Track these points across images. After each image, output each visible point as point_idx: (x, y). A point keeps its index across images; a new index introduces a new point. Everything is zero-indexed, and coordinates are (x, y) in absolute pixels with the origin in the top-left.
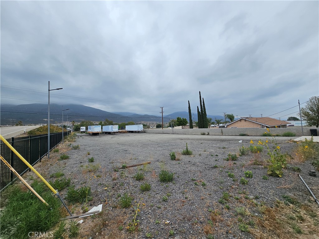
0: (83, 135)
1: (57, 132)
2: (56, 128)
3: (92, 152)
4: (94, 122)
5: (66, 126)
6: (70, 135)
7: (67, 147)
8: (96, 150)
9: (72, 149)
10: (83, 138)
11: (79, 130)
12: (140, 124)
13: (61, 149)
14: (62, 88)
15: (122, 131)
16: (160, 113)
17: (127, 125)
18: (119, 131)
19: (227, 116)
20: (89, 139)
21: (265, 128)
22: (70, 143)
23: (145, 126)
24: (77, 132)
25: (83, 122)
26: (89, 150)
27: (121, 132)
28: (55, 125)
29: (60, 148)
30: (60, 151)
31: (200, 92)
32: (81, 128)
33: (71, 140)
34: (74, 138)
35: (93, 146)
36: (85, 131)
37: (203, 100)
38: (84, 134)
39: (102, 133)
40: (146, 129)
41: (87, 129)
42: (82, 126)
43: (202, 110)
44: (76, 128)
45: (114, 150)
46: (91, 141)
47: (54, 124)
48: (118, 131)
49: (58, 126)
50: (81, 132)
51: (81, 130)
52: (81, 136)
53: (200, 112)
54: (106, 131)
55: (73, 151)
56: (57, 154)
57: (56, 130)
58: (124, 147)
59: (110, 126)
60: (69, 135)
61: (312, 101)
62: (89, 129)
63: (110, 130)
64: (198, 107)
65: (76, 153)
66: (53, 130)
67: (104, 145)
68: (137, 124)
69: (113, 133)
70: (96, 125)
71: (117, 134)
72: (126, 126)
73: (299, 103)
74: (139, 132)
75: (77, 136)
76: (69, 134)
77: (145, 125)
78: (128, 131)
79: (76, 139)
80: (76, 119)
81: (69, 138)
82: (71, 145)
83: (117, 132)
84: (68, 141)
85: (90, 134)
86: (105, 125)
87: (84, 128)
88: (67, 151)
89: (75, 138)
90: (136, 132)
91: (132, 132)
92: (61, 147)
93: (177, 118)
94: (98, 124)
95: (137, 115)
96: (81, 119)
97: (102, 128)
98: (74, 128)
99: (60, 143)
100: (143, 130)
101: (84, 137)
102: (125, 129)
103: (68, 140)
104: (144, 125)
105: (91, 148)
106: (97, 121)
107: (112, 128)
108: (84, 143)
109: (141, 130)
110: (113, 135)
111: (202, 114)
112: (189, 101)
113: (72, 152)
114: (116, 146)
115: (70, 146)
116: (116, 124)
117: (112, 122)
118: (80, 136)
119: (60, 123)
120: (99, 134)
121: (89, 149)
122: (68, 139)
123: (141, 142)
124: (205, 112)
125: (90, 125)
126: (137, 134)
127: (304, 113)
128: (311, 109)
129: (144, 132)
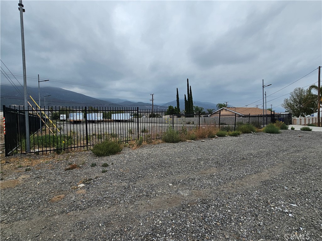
11: (58, 118)
19: (219, 106)
27: (105, 121)
31: (188, 80)
32: (61, 115)
36: (65, 119)
37: (190, 88)
41: (68, 117)
42: (63, 113)
43: (189, 99)
44: (55, 116)
48: (102, 120)
50: (61, 120)
53: (187, 100)
61: (296, 92)
64: (185, 95)
72: (113, 115)
74: (126, 121)
78: (114, 120)
85: (71, 122)
87: (65, 115)
93: (169, 107)
95: (130, 102)
102: (110, 118)
111: (189, 101)
112: (177, 89)
120: (82, 122)
124: (192, 101)
125: (71, 113)
127: (287, 104)
128: (295, 100)
129: (132, 122)
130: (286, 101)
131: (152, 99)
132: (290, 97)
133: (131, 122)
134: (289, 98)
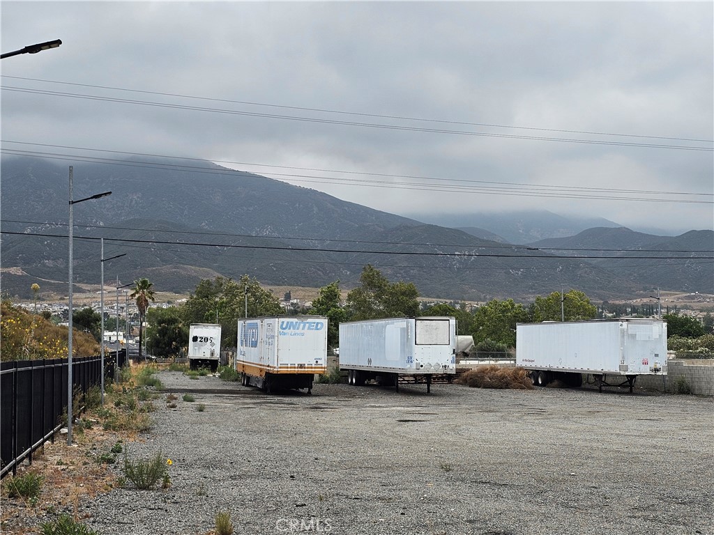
0: (201, 383)
1: (42, 353)
2: (34, 326)
3: (247, 518)
4: (278, 293)
5: (97, 319)
6: (122, 380)
7: (96, 467)
8: (279, 505)
9: (121, 484)
10: (201, 409)
11: (177, 349)
12: (647, 312)
13: (55, 479)
14: (58, 43)
15: (483, 371)
17: (526, 321)
18: (460, 372)
20: (243, 416)
22: (111, 439)
23: (688, 334)
24: (164, 363)
25: (206, 292)
26: (228, 505)
27: (476, 381)
28: (30, 306)
29: (49, 471)
30: (44, 488)
32: (195, 331)
33: (123, 417)
34: (141, 404)
35: (260, 474)
36: (217, 356)
38: (211, 380)
39: (338, 382)
40: (699, 363)
41: (229, 341)
42: (202, 317)
44: (163, 332)
45: (411, 517)
46: (255, 439)
47: (27, 297)
48: (452, 368)
49: (47, 315)
50: (196, 363)
51: (195, 351)
52: (189, 394)
54: (362, 363)
55: (127, 497)
56: (27, 513)
57: (34, 343)
58: (491, 506)
59: (395, 327)
60: (114, 386)
62: (245, 342)
63: (390, 359)
65: (145, 513)
66: (18, 344)
67: (340, 474)
68: (618, 313)
69: (418, 378)
70: (295, 312)
71: (448, 388)
72: (521, 330)
74: (628, 386)
75: (165, 395)
76: (111, 374)
77: (687, 321)
78: (535, 373)
79: (152, 417)
80: (166, 269)
81: (109, 406)
82: (120, 458)
83: (448, 378)
84: (107, 428)
85: (246, 380)
86: (363, 312)
87: (213, 332)
88: (91, 499)
89: (151, 409)
90: (600, 384)
91: (569, 381)
92: (60, 463)
94: (308, 304)
95: (622, 235)
96: (192, 270)
97: (333, 340)
98: (149, 332)
99: (52, 438)
100: (670, 366)
101: (207, 401)
102: (511, 356)
103: (105, 415)
104: (678, 328)
105: (247, 489)
106: (307, 282)
107: (407, 341)
108: (204, 450)
109: (646, 370)
110: (417, 400)
113: (118, 507)
114: (432, 489)
115: (110, 461)
116: (444, 312)
117: (413, 294)
118: (180, 396)
119: (63, 290)
120: (316, 387)
121: (235, 492)
122: (105, 408)
123: (637, 469)
125: (252, 315)
126: (611, 399)
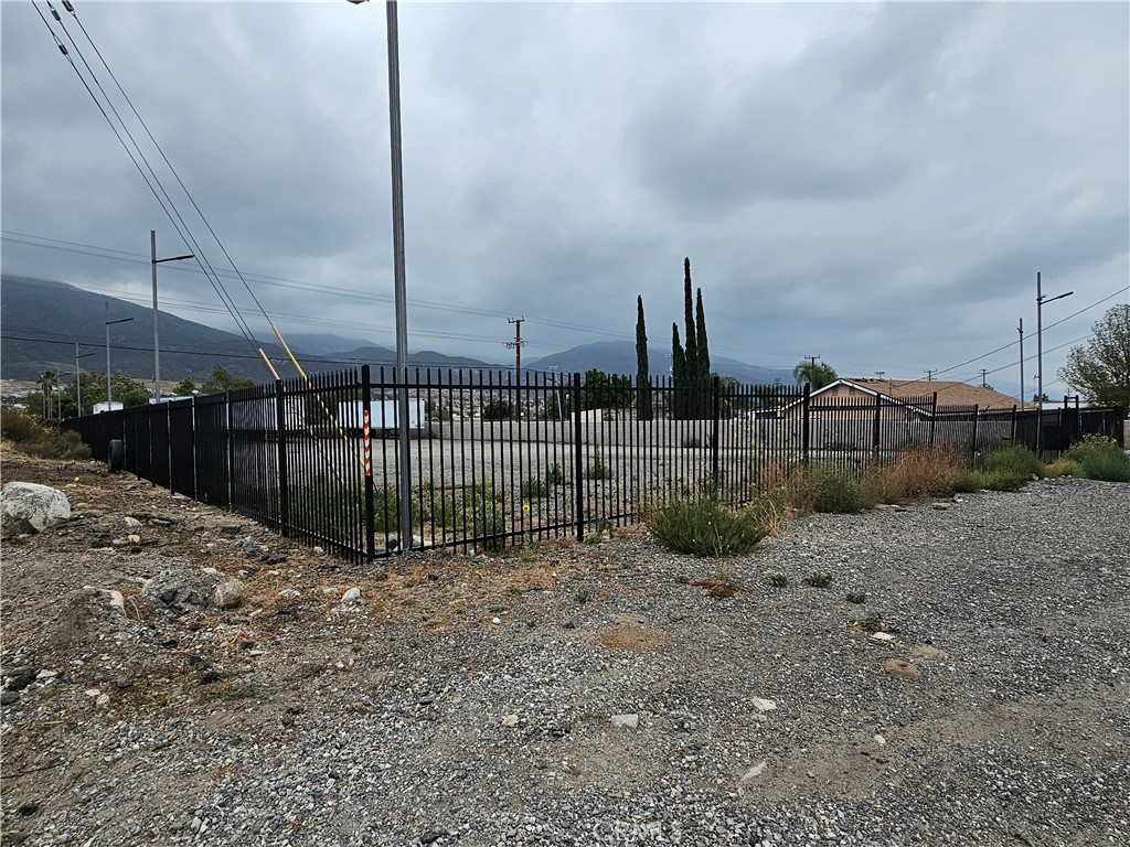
16: (509, 345)
19: (803, 373)
21: (918, 421)
31: (687, 263)
37: (699, 298)
43: (690, 342)
53: (685, 349)
61: (1115, 321)
64: (675, 328)
73: (1021, 332)
111: (692, 354)
112: (640, 300)
124: (705, 351)
127: (1081, 369)
128: (1109, 355)
129: (431, 437)
130: (1078, 354)
131: (514, 341)
132: (1090, 341)
133: (425, 438)
134: (1086, 346)
